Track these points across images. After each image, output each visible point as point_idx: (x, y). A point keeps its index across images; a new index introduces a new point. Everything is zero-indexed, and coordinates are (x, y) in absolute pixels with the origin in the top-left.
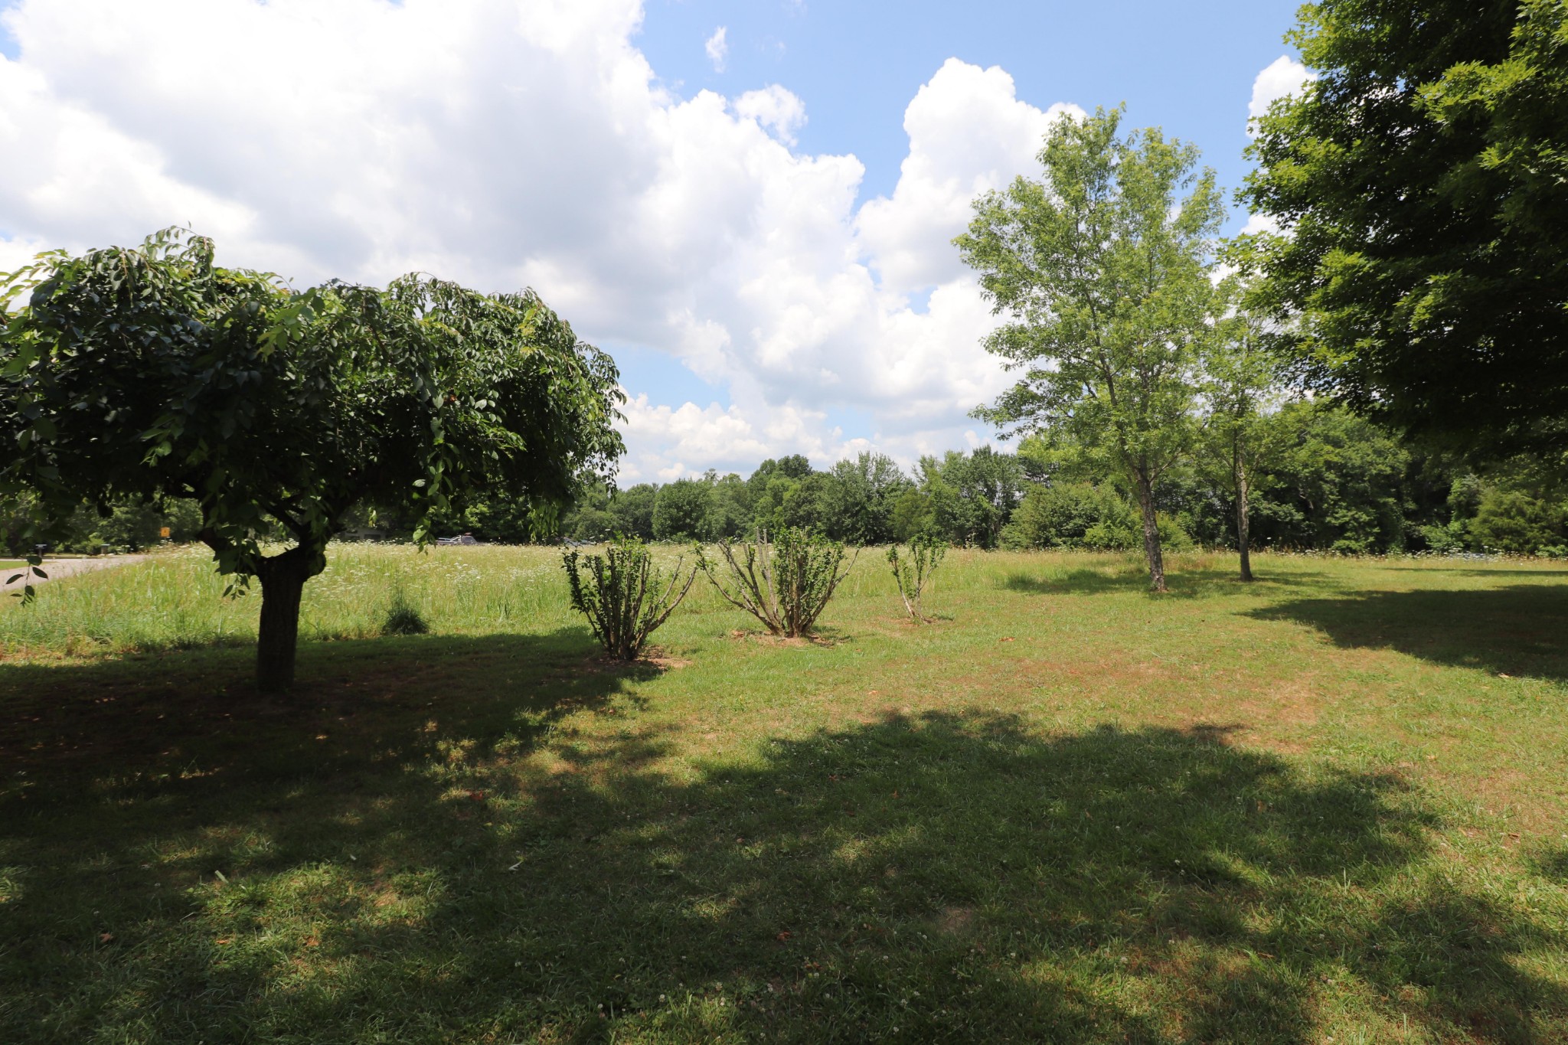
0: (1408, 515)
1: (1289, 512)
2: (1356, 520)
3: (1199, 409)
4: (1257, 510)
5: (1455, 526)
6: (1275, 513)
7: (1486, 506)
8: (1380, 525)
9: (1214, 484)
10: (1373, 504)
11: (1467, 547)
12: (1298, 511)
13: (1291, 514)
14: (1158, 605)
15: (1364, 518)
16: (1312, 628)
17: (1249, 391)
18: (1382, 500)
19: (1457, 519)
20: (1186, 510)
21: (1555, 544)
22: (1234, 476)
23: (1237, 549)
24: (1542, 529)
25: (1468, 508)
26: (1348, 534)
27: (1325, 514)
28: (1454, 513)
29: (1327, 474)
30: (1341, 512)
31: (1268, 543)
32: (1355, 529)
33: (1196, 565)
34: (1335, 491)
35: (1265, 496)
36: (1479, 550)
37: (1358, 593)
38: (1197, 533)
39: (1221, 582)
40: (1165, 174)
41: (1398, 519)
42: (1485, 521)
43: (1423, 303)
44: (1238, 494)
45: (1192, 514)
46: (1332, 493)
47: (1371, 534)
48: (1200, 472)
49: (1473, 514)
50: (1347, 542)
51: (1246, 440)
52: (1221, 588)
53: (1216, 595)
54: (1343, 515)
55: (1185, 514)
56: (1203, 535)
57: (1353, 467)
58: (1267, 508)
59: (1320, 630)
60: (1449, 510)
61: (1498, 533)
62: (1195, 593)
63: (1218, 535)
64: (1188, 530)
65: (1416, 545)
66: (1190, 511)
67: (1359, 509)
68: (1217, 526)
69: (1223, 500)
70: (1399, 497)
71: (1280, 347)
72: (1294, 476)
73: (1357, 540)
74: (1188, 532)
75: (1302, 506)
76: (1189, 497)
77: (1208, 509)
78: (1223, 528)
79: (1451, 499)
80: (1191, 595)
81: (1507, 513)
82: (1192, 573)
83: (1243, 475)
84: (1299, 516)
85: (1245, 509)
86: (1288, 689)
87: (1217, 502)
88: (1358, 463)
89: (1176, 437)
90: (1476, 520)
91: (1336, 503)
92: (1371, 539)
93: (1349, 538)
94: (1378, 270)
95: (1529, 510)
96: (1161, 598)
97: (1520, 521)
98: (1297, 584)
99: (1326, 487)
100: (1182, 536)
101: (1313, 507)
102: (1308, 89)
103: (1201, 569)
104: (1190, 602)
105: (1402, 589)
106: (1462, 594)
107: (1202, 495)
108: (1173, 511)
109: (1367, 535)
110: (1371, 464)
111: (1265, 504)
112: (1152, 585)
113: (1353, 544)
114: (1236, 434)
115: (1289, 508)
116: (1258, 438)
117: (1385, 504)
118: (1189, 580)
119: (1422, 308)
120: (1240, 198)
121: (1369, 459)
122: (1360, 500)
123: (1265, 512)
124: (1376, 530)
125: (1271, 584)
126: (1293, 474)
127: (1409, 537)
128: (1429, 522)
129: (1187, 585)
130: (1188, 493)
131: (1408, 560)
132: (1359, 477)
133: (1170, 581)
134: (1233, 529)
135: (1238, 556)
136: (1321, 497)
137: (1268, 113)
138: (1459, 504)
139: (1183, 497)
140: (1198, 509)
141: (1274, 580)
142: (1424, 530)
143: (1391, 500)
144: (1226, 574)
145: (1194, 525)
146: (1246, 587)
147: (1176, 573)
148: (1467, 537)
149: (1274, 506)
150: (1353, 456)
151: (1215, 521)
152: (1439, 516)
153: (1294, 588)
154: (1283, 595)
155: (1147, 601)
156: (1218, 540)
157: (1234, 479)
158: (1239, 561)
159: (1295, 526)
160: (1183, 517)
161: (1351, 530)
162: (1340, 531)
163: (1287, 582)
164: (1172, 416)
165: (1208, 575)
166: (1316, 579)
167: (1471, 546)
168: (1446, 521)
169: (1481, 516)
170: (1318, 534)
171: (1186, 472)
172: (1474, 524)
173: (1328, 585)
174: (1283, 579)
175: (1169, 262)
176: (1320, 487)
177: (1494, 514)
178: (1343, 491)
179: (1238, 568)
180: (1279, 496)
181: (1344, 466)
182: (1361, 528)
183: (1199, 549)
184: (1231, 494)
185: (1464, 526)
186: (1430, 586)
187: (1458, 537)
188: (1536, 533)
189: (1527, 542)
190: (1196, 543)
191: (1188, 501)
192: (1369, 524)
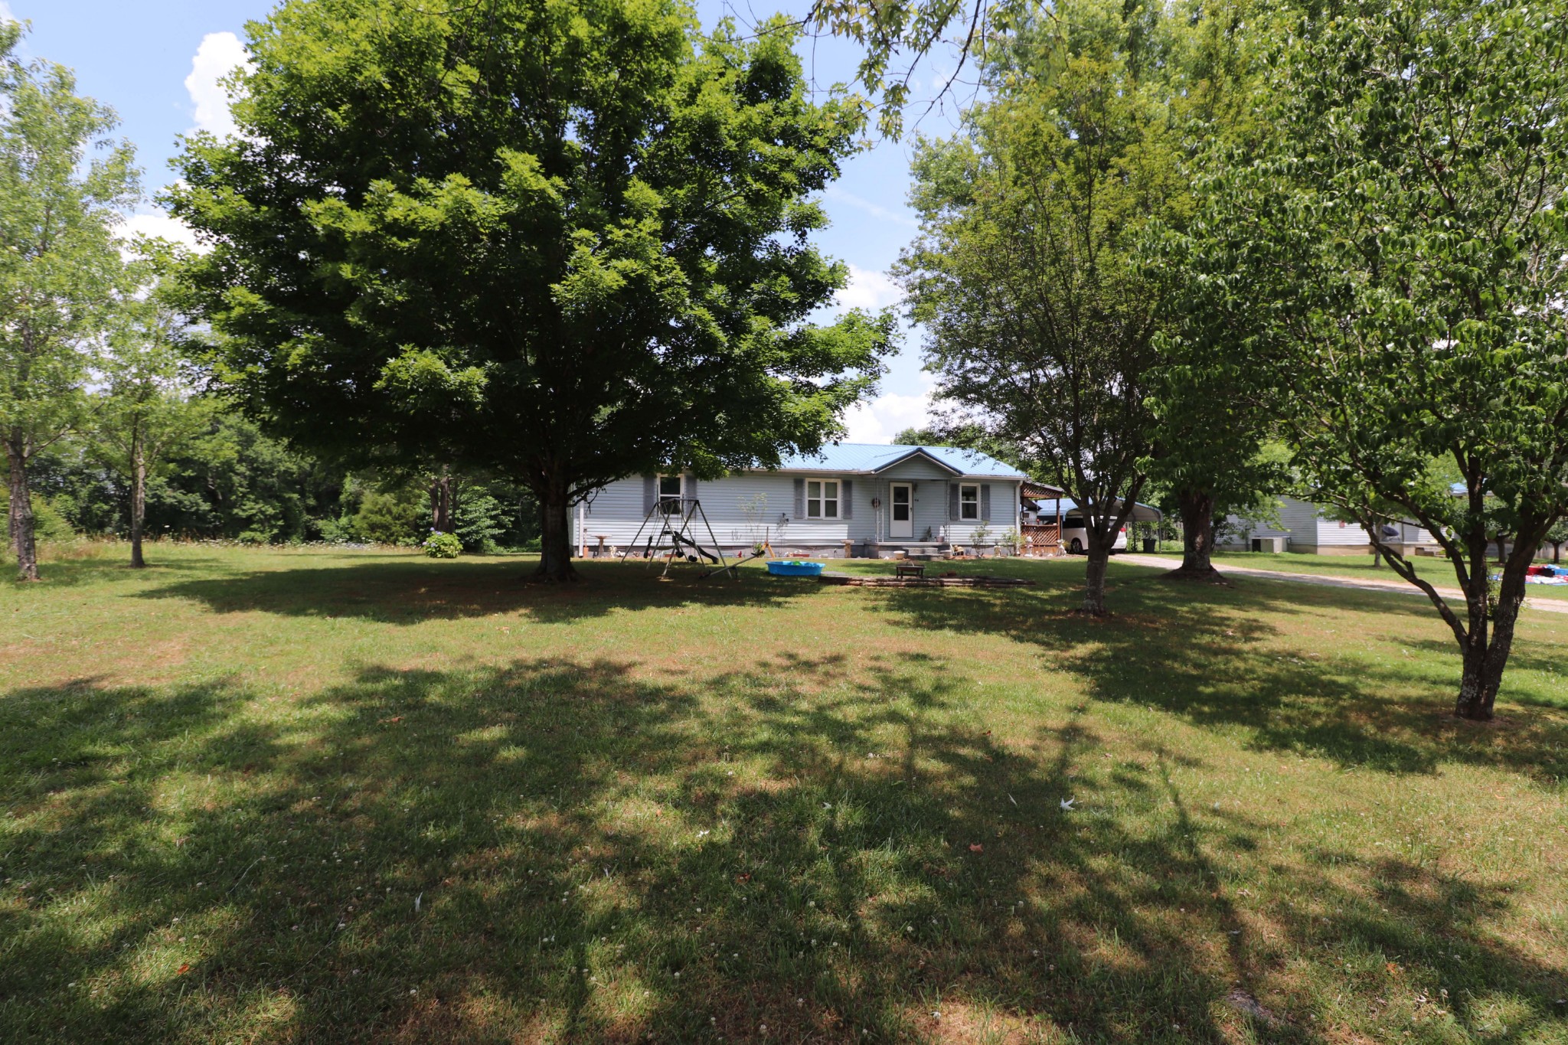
0: (310, 510)
1: (195, 501)
2: (262, 512)
3: (94, 385)
4: (159, 497)
5: (344, 521)
6: (180, 502)
7: (366, 505)
8: (284, 518)
9: (109, 465)
10: (280, 499)
11: (351, 539)
12: (205, 501)
13: (197, 504)
14: (24, 594)
15: (270, 511)
16: (196, 602)
17: (155, 379)
18: (287, 496)
19: (347, 514)
20: (67, 493)
21: (409, 536)
22: (132, 461)
23: (130, 537)
24: (402, 525)
25: (354, 507)
26: (254, 526)
27: (234, 505)
28: (344, 510)
29: (237, 467)
30: (250, 504)
31: (166, 531)
32: (260, 521)
33: (79, 554)
34: (245, 483)
35: (169, 484)
36: (359, 541)
37: (245, 574)
38: (81, 521)
39: (106, 569)
40: (76, 129)
41: (301, 513)
42: (365, 517)
43: (297, 351)
44: (134, 478)
45: (76, 498)
46: (241, 486)
47: (275, 526)
48: (92, 451)
49: (356, 511)
50: (253, 534)
51: (147, 426)
52: (105, 575)
53: (101, 581)
54: (251, 507)
55: (65, 497)
56: (88, 523)
57: (264, 463)
58: (170, 496)
59: (202, 602)
60: (341, 506)
61: (373, 527)
62: (77, 580)
63: (109, 524)
64: (69, 517)
65: (313, 536)
66: (74, 494)
67: (266, 503)
68: (108, 514)
69: (118, 483)
70: (302, 493)
71: (186, 350)
72: (205, 464)
73: (262, 532)
74: (69, 519)
75: (209, 496)
76: (73, 478)
77: (99, 494)
78: (116, 516)
79: (342, 498)
80: (72, 581)
81: (380, 512)
82: (73, 562)
83: (141, 461)
84: (206, 506)
85: (141, 495)
86: (164, 646)
87: (111, 487)
88: (268, 459)
89: (65, 413)
90: (358, 517)
91: (244, 495)
92: (275, 531)
93: (254, 530)
94: (271, 314)
95: (395, 510)
96: (32, 586)
97: (388, 518)
98: (190, 568)
99: (236, 479)
100: (62, 524)
101: (220, 496)
102: (231, 141)
103: (84, 558)
104: (70, 589)
105: (282, 569)
106: (327, 572)
107: (90, 477)
108: (50, 492)
109: (272, 527)
110: (280, 461)
111: (169, 492)
112: (20, 575)
113: (258, 536)
114: (137, 419)
115: (196, 497)
116: (162, 425)
117: (290, 499)
118: (68, 569)
119: (296, 354)
120: (160, 201)
121: (278, 456)
122: (267, 494)
123: (169, 501)
124: (281, 523)
125: (163, 570)
126: (202, 463)
127: (308, 528)
128: (325, 517)
129: (66, 574)
130: (72, 473)
131: (303, 549)
132: (268, 472)
133: (42, 571)
134: (127, 518)
135: (131, 544)
136: (230, 489)
137: (195, 138)
138: (348, 503)
139: (64, 477)
140: (84, 493)
141: (167, 566)
142: (321, 524)
143: (296, 496)
144: (115, 562)
145: (77, 511)
146: (136, 573)
147: (51, 562)
148: (352, 531)
149: (179, 495)
150: (265, 452)
151: (106, 507)
152: (333, 511)
153: (187, 572)
154: (175, 578)
155: (13, 591)
156: (108, 530)
157: (131, 464)
158: (131, 550)
159: (201, 517)
160: (62, 501)
161: (257, 522)
162: (247, 523)
163: (180, 567)
164: (60, 387)
165: (91, 564)
166: (208, 564)
167: (354, 538)
168: (338, 516)
169: (362, 513)
170: (225, 525)
171: (74, 451)
172: (357, 520)
173: (218, 568)
174: (177, 565)
175: (72, 221)
176: (230, 478)
177: (371, 512)
178: (252, 484)
179: (129, 556)
180: (187, 485)
181: (255, 460)
182: (267, 520)
183: (83, 539)
184: (128, 478)
185: (350, 521)
186: (305, 567)
187: (345, 529)
188: (398, 528)
189: (392, 535)
190: (81, 531)
191: (71, 483)
192: (275, 517)
